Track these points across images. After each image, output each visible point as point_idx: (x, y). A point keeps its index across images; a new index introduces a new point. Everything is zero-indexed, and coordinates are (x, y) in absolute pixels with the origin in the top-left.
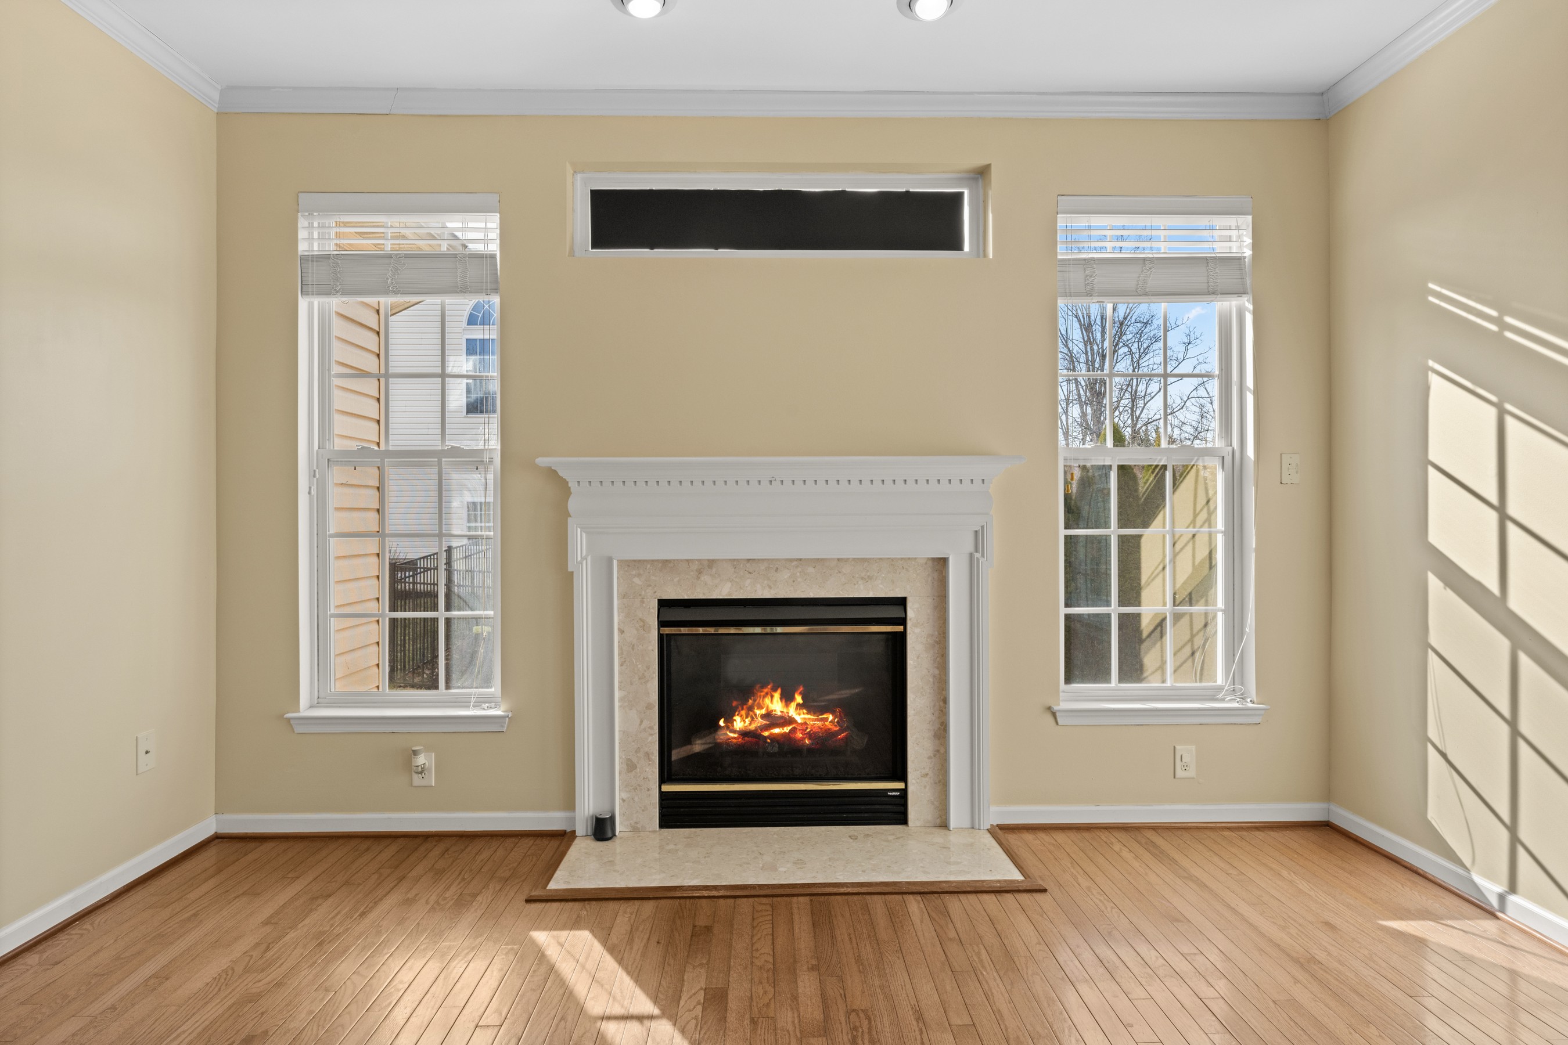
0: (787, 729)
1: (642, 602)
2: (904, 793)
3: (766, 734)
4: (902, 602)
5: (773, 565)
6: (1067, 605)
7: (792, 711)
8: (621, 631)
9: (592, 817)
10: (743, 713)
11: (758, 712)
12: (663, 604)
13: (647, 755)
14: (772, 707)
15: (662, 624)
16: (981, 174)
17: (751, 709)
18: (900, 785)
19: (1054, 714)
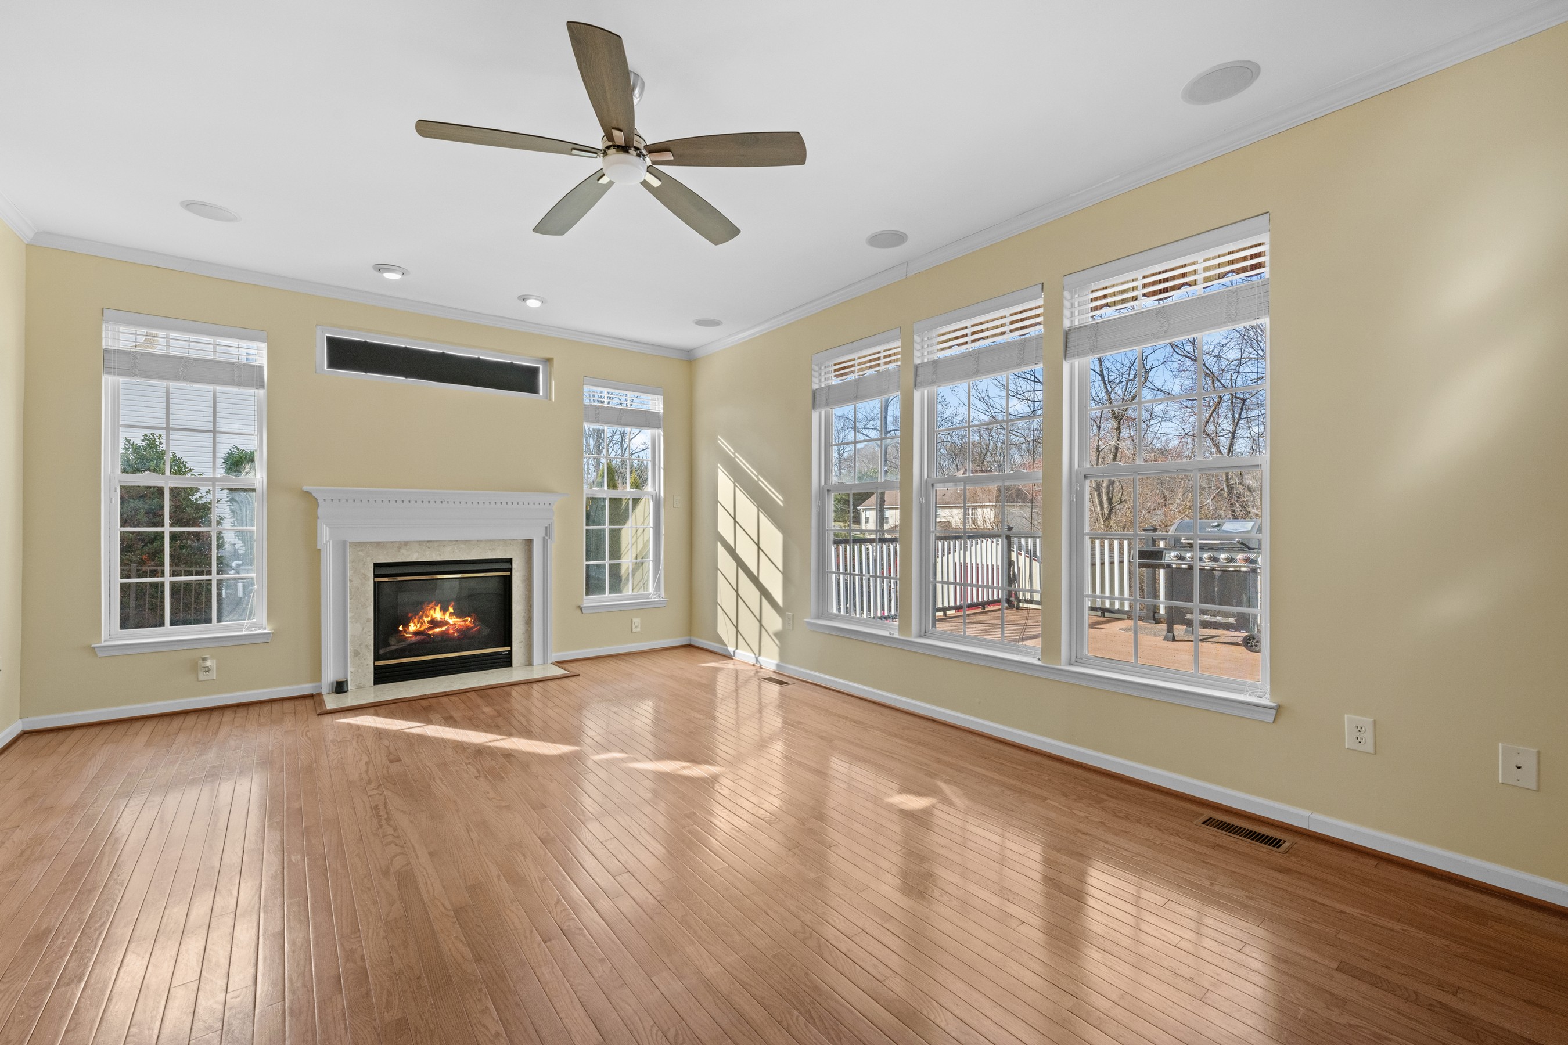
0: (444, 629)
1: (364, 564)
2: (510, 652)
3: (431, 632)
4: (510, 561)
5: (441, 544)
6: (587, 561)
7: (447, 617)
8: (351, 581)
9: (332, 683)
10: (416, 620)
11: (426, 619)
12: (377, 566)
13: (367, 646)
14: (435, 616)
15: (376, 576)
16: (548, 361)
17: (421, 617)
18: (508, 648)
19: (581, 609)
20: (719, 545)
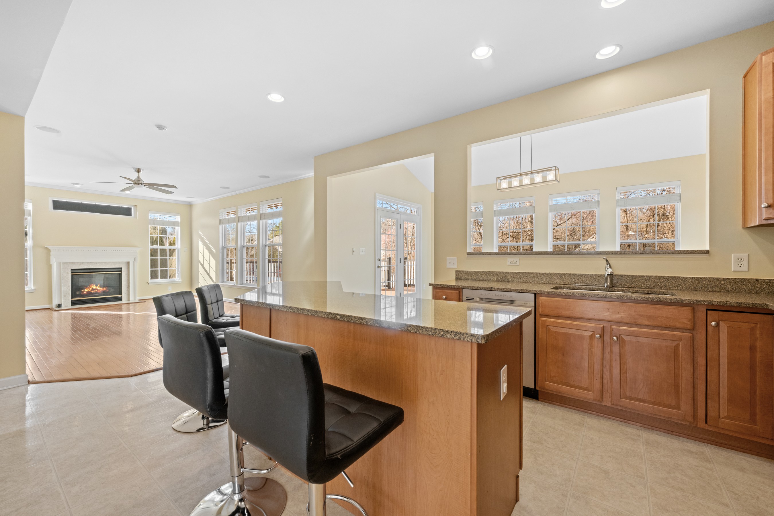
0: (96, 291)
1: (67, 269)
2: (121, 297)
3: (92, 292)
4: (121, 268)
5: (96, 263)
6: (151, 268)
7: (97, 288)
8: (63, 274)
9: (56, 305)
10: (87, 289)
11: (90, 288)
12: (72, 270)
13: (69, 294)
14: (93, 287)
15: (71, 273)
16: (136, 206)
17: (89, 288)
18: (121, 295)
19: (148, 283)
20: (199, 264)
